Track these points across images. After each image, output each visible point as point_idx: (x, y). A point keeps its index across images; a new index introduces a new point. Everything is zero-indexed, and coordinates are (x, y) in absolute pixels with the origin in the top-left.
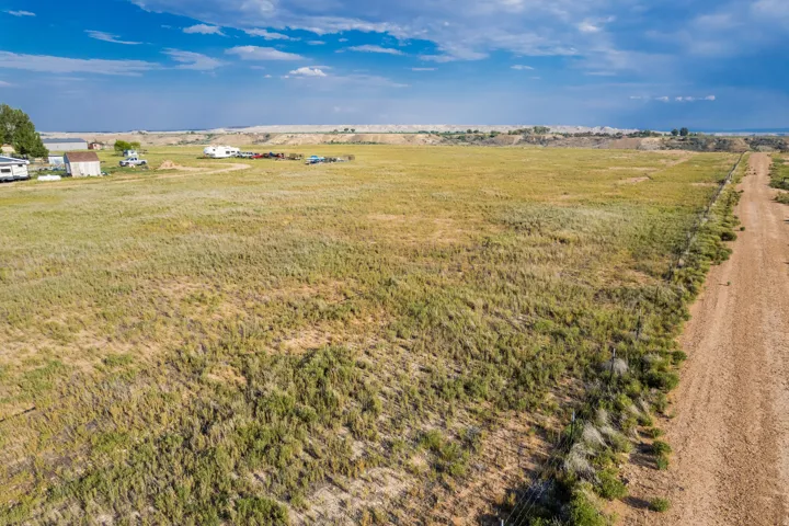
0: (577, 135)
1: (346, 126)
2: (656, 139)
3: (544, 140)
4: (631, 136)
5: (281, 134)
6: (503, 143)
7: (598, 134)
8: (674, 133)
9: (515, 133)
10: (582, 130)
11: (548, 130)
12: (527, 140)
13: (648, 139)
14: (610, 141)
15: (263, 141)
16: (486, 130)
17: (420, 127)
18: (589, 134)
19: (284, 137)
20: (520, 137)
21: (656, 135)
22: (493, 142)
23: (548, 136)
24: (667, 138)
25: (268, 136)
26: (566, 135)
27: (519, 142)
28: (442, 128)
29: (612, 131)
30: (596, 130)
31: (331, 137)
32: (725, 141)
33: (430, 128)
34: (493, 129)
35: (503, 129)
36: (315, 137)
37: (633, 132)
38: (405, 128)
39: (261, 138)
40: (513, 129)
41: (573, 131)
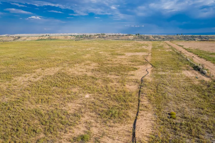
0: (113, 36)
1: (46, 34)
2: (132, 36)
3: (104, 37)
4: (126, 35)
5: (24, 37)
6: (93, 38)
7: (118, 35)
8: (136, 35)
9: (96, 35)
10: (114, 34)
11: (105, 34)
12: (99, 37)
13: (130, 36)
14: (121, 37)
15: (18, 39)
16: (88, 34)
17: (70, 34)
18: (116, 35)
19: (25, 38)
20: (98, 36)
21: (132, 35)
22: (90, 38)
23: (105, 36)
24: (135, 36)
25: (19, 37)
26: (109, 36)
27: (98, 38)
28: (76, 34)
29: (121, 34)
30: (117, 34)
31: (41, 38)
32: (148, 37)
33: (73, 34)
34: (90, 34)
35: (93, 34)
36: (35, 38)
37: (126, 34)
38: (65, 34)
39: (17, 38)
40: (96, 34)
41: (111, 34)
